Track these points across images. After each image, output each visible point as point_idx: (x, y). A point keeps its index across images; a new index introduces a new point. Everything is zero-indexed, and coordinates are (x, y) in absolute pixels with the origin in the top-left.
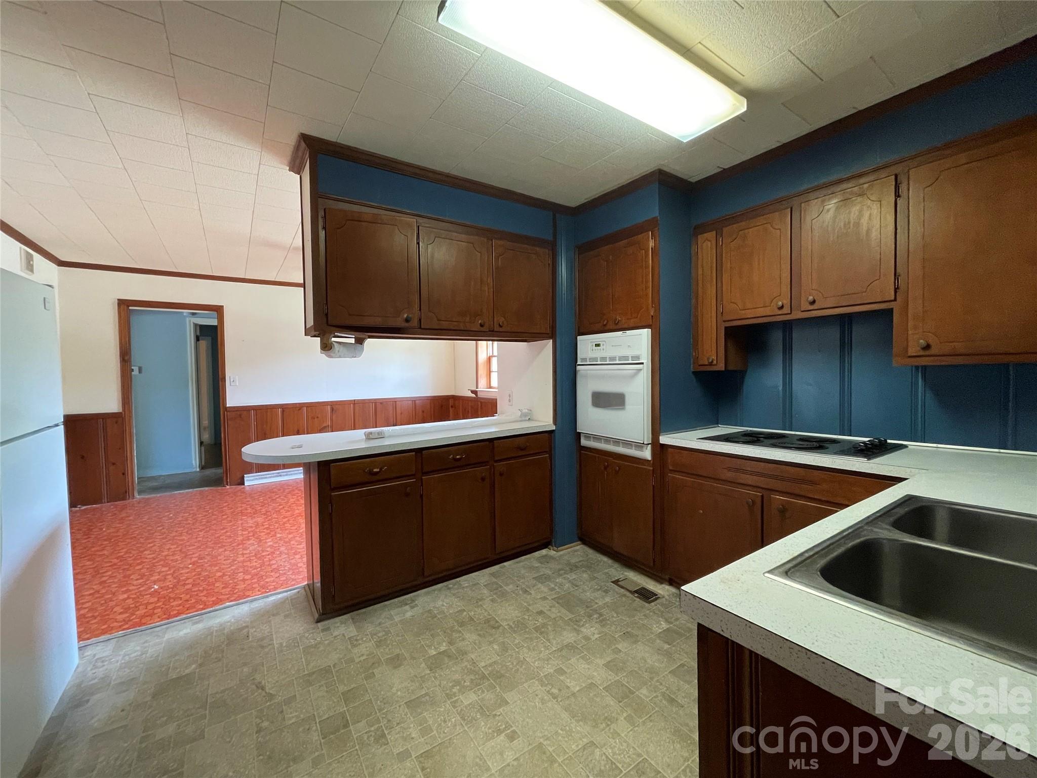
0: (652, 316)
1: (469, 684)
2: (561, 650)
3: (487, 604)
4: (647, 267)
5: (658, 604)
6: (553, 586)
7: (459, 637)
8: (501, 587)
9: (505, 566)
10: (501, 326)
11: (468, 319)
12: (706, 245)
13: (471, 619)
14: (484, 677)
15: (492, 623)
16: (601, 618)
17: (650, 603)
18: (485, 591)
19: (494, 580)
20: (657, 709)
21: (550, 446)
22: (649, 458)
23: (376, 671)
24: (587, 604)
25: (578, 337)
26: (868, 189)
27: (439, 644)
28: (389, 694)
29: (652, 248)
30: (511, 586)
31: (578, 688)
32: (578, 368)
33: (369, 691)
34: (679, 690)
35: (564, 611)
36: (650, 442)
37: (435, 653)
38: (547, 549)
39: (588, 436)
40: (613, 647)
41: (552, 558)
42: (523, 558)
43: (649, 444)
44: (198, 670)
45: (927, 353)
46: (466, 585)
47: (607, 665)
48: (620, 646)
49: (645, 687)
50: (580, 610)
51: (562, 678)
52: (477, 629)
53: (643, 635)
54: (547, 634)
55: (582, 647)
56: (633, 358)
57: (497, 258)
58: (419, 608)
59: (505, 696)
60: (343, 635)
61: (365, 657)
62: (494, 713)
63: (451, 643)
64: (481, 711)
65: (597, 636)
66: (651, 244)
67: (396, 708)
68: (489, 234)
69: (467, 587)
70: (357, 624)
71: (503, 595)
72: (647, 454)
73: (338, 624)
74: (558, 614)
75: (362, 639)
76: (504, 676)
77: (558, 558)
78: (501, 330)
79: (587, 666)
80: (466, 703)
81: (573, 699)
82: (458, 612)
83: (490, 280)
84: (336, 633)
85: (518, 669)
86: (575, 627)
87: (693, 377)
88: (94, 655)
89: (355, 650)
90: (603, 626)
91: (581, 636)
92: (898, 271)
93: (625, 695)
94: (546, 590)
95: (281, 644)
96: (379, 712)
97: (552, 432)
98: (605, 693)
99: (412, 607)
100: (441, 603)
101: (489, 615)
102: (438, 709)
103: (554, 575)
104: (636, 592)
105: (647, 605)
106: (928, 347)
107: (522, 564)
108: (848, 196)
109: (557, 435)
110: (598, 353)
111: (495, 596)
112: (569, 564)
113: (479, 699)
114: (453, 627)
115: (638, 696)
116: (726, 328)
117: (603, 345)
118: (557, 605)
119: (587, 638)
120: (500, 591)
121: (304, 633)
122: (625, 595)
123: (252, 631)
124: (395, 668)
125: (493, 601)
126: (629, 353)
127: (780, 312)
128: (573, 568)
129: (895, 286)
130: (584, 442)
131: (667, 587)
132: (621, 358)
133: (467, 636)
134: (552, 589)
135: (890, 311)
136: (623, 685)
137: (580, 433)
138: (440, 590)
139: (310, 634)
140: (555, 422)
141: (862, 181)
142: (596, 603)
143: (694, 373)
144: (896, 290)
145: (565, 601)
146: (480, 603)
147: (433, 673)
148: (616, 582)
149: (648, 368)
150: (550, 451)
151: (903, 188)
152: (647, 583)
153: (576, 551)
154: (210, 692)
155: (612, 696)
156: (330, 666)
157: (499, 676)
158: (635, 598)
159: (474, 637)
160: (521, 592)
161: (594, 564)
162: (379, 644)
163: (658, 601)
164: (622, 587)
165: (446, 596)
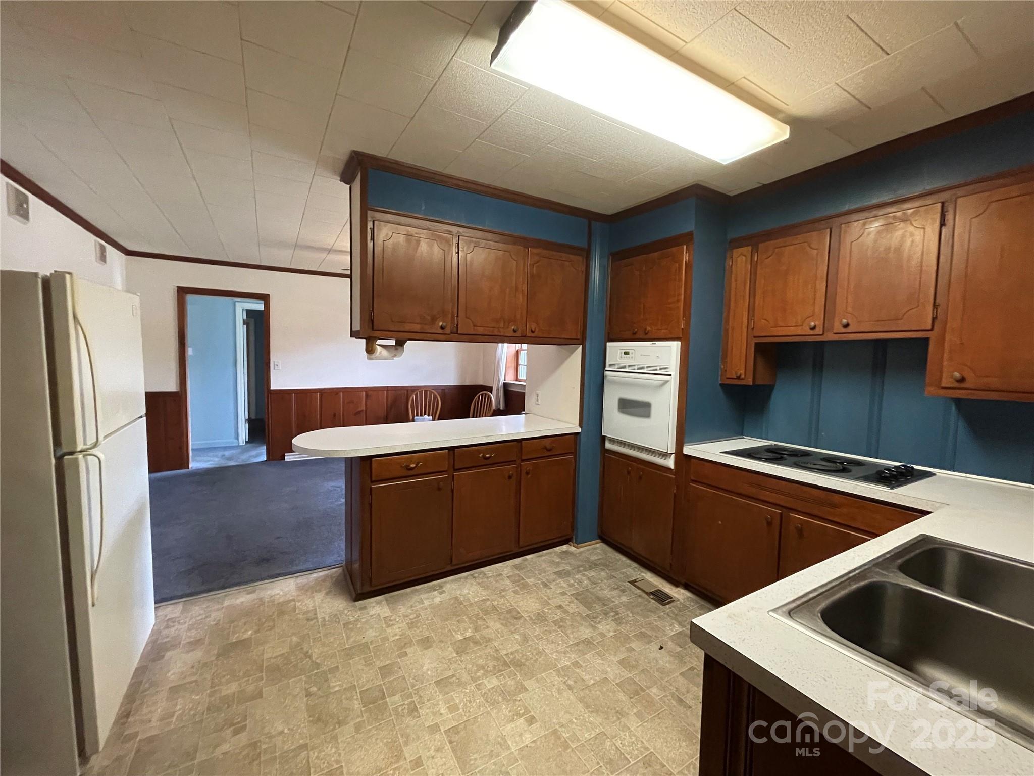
0: (682, 329)
1: (492, 669)
2: (577, 644)
3: (510, 595)
4: (680, 280)
5: (673, 607)
6: (572, 582)
7: (484, 625)
8: (523, 579)
9: (526, 560)
10: (533, 332)
11: (502, 325)
12: (741, 260)
13: (494, 608)
14: (505, 664)
15: (515, 614)
16: (616, 617)
17: (664, 605)
18: (508, 582)
19: (517, 572)
20: (666, 708)
21: (575, 449)
22: (672, 466)
23: (408, 650)
24: (603, 601)
25: (608, 343)
26: (913, 213)
27: (466, 630)
28: (419, 673)
29: (686, 262)
30: (532, 580)
31: (592, 682)
32: (606, 373)
33: (402, 669)
34: (688, 692)
35: (582, 607)
36: (674, 452)
37: (461, 638)
38: (567, 545)
39: (613, 441)
40: (628, 646)
41: (571, 554)
42: (545, 552)
43: (672, 454)
44: (253, 636)
45: (963, 385)
46: (491, 575)
47: (622, 662)
48: (633, 645)
49: (655, 686)
50: (597, 607)
51: (577, 671)
52: (500, 619)
53: (656, 636)
54: (565, 627)
55: (598, 643)
56: (662, 368)
57: (532, 265)
58: (446, 594)
59: (525, 683)
60: (379, 615)
61: (397, 637)
62: (514, 698)
63: (476, 629)
64: (502, 695)
65: (612, 634)
66: (686, 257)
67: (426, 686)
68: (525, 242)
69: (491, 577)
70: (390, 606)
71: (525, 586)
72: (670, 463)
73: (374, 605)
74: (576, 610)
75: (395, 620)
76: (524, 665)
77: (577, 555)
78: (533, 335)
79: (601, 662)
80: (489, 686)
81: (587, 692)
82: (482, 601)
83: (525, 288)
84: (372, 612)
85: (537, 659)
86: (592, 623)
87: (720, 389)
88: (166, 616)
89: (389, 630)
90: (619, 624)
91: (597, 632)
92: (937, 301)
93: (637, 692)
94: (565, 585)
95: (324, 618)
96: (412, 688)
97: (578, 433)
98: (617, 688)
99: (441, 593)
100: (467, 591)
101: (512, 606)
102: (463, 690)
103: (574, 571)
104: (652, 593)
105: (661, 606)
106: (962, 380)
107: (543, 558)
108: (891, 221)
109: (583, 438)
110: (626, 361)
111: (517, 588)
112: (588, 560)
113: (501, 684)
114: (477, 615)
115: (649, 695)
116: (756, 344)
117: (632, 353)
118: (575, 601)
119: (602, 635)
120: (522, 584)
121: (344, 610)
122: (640, 596)
123: (298, 604)
124: (426, 649)
125: (515, 592)
126: (658, 364)
127: (812, 332)
128: (593, 566)
129: (933, 315)
130: (608, 445)
131: (682, 591)
132: (649, 368)
133: (491, 624)
134: (572, 585)
135: (927, 340)
136: (635, 682)
137: (604, 437)
138: (466, 578)
139: (349, 611)
140: (581, 425)
141: (906, 206)
142: (614, 602)
143: (721, 385)
144: (934, 319)
145: (582, 597)
146: (503, 593)
147: (460, 656)
148: (633, 583)
149: (675, 380)
150: (575, 453)
151: (949, 217)
152: (663, 585)
153: (595, 549)
154: (265, 656)
155: (624, 692)
156: (367, 642)
157: (519, 665)
158: (651, 600)
159: (498, 626)
160: (541, 586)
161: (612, 563)
162: (411, 625)
163: (672, 604)
164: (638, 588)
165: (472, 584)
